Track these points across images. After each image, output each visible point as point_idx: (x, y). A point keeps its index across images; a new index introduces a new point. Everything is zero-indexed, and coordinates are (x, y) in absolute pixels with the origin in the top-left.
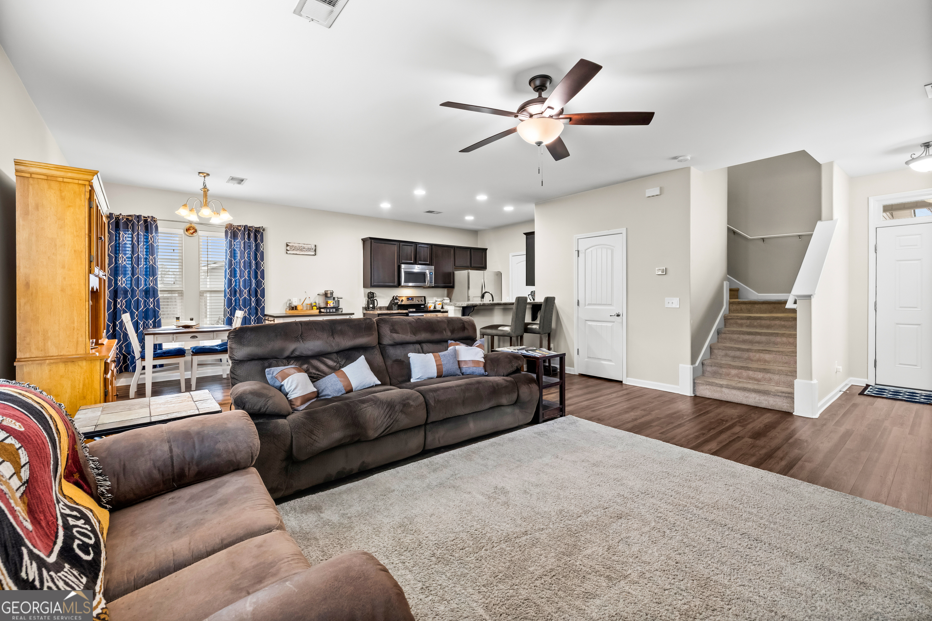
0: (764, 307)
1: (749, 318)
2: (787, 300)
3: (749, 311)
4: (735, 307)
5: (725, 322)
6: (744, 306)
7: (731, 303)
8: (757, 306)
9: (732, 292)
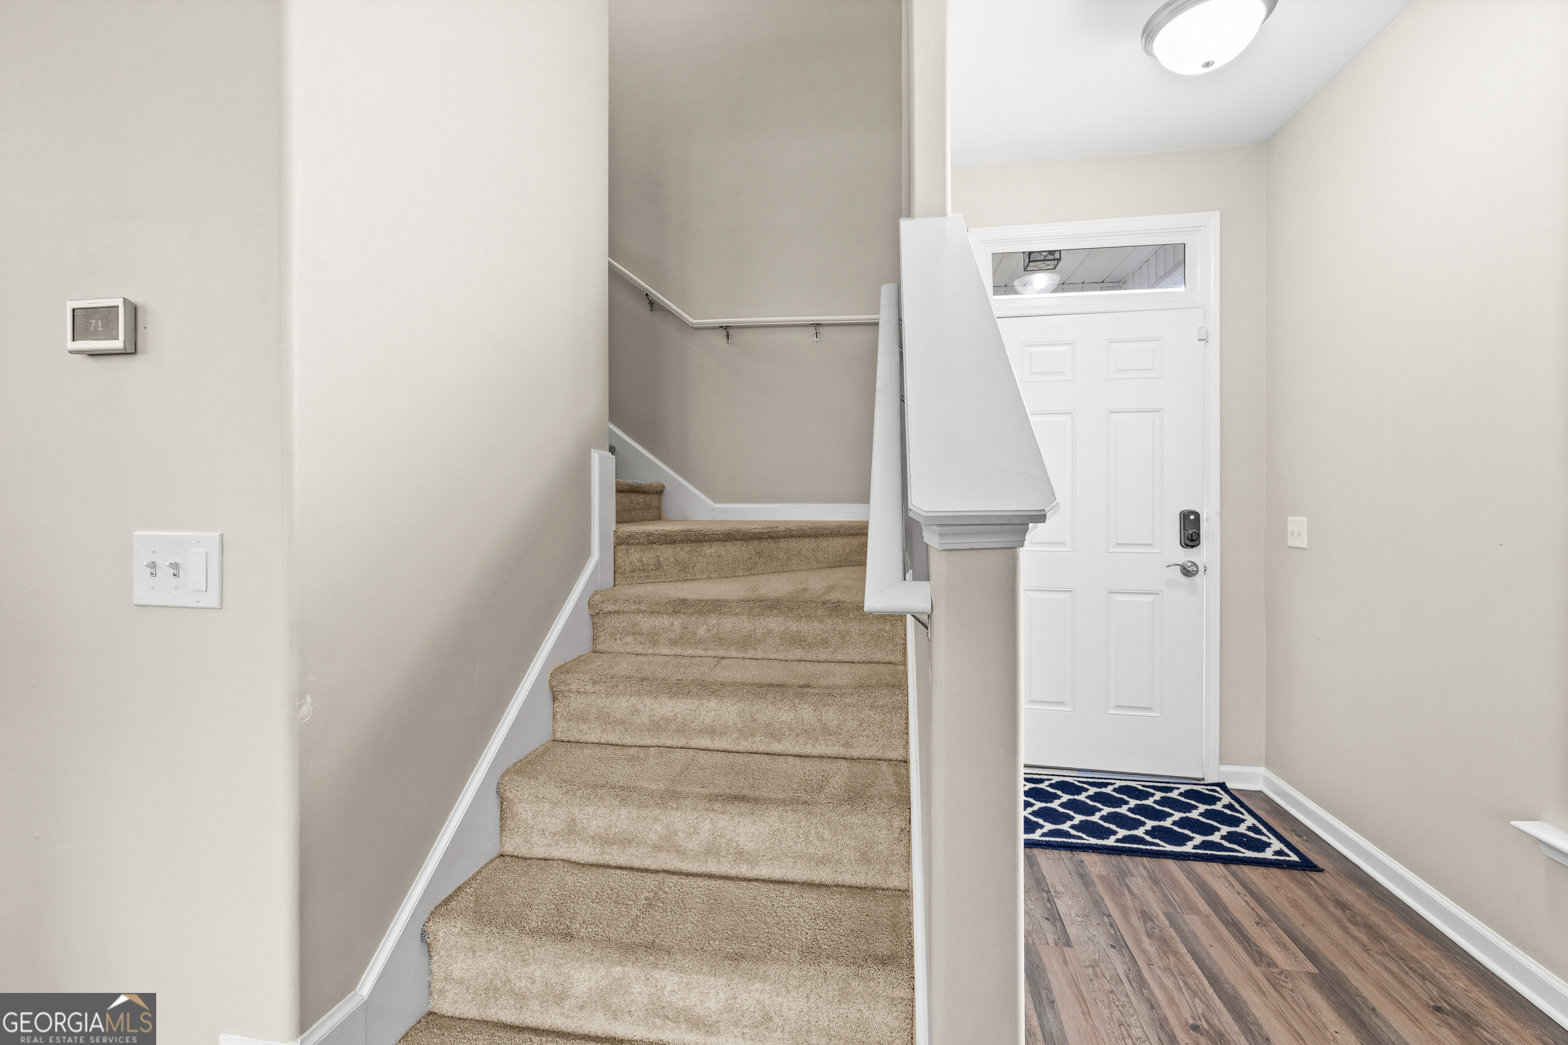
0: (732, 550)
1: (679, 606)
2: (867, 522)
3: (685, 572)
4: (635, 555)
5: (594, 626)
6: (667, 553)
7: (621, 542)
8: (709, 550)
9: (626, 499)
